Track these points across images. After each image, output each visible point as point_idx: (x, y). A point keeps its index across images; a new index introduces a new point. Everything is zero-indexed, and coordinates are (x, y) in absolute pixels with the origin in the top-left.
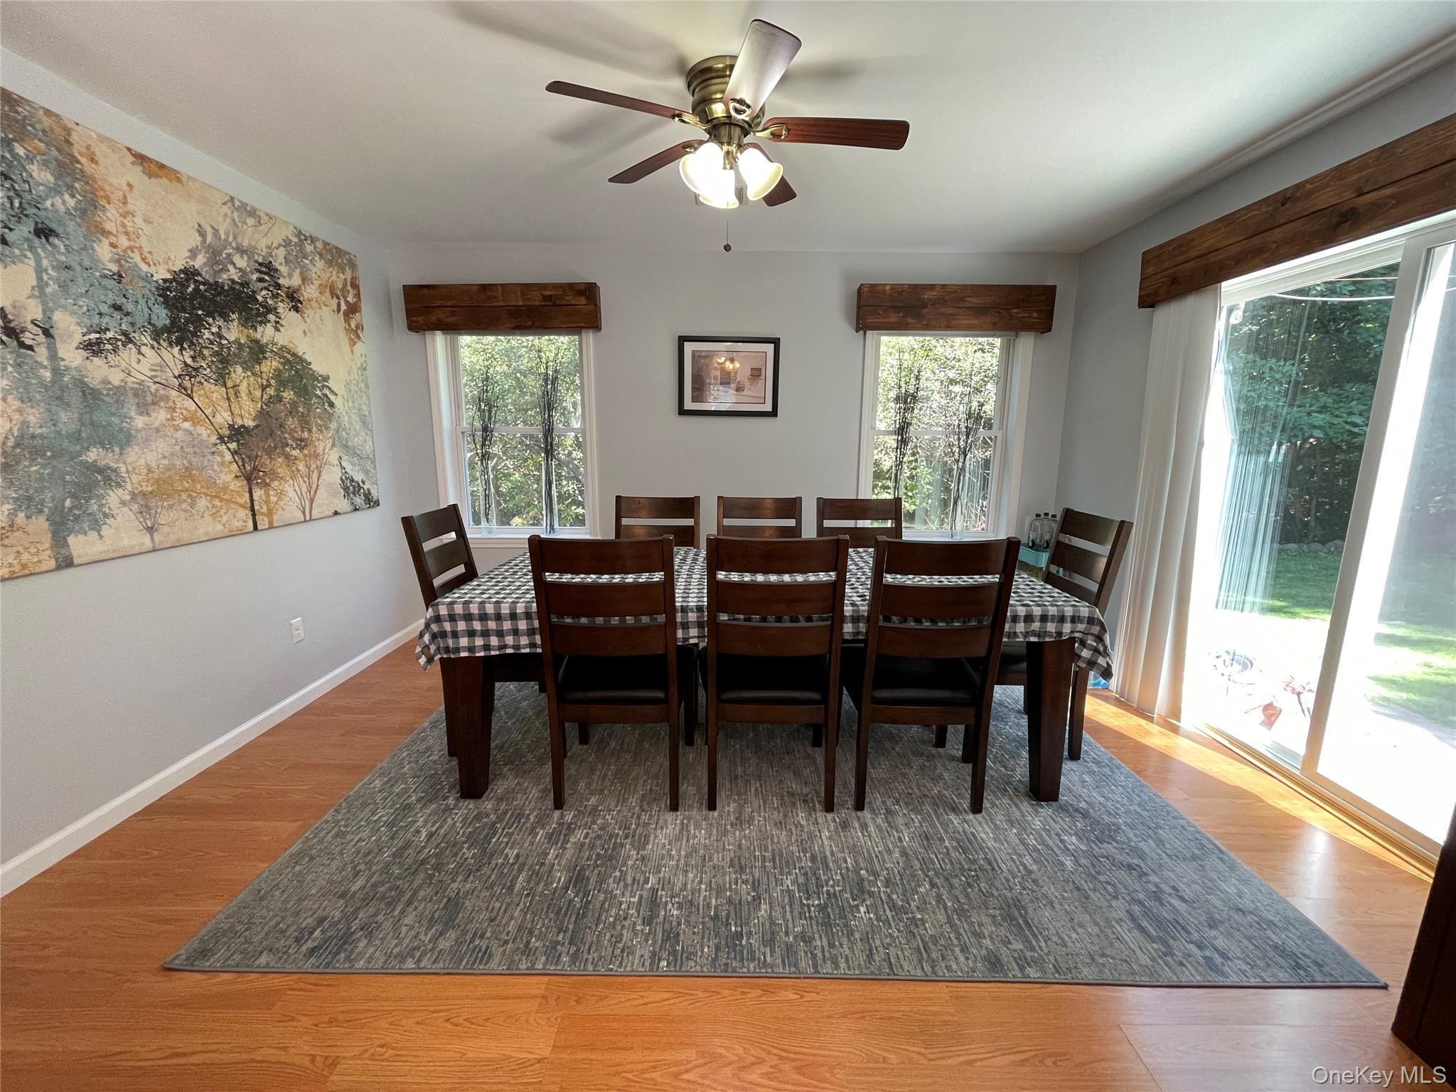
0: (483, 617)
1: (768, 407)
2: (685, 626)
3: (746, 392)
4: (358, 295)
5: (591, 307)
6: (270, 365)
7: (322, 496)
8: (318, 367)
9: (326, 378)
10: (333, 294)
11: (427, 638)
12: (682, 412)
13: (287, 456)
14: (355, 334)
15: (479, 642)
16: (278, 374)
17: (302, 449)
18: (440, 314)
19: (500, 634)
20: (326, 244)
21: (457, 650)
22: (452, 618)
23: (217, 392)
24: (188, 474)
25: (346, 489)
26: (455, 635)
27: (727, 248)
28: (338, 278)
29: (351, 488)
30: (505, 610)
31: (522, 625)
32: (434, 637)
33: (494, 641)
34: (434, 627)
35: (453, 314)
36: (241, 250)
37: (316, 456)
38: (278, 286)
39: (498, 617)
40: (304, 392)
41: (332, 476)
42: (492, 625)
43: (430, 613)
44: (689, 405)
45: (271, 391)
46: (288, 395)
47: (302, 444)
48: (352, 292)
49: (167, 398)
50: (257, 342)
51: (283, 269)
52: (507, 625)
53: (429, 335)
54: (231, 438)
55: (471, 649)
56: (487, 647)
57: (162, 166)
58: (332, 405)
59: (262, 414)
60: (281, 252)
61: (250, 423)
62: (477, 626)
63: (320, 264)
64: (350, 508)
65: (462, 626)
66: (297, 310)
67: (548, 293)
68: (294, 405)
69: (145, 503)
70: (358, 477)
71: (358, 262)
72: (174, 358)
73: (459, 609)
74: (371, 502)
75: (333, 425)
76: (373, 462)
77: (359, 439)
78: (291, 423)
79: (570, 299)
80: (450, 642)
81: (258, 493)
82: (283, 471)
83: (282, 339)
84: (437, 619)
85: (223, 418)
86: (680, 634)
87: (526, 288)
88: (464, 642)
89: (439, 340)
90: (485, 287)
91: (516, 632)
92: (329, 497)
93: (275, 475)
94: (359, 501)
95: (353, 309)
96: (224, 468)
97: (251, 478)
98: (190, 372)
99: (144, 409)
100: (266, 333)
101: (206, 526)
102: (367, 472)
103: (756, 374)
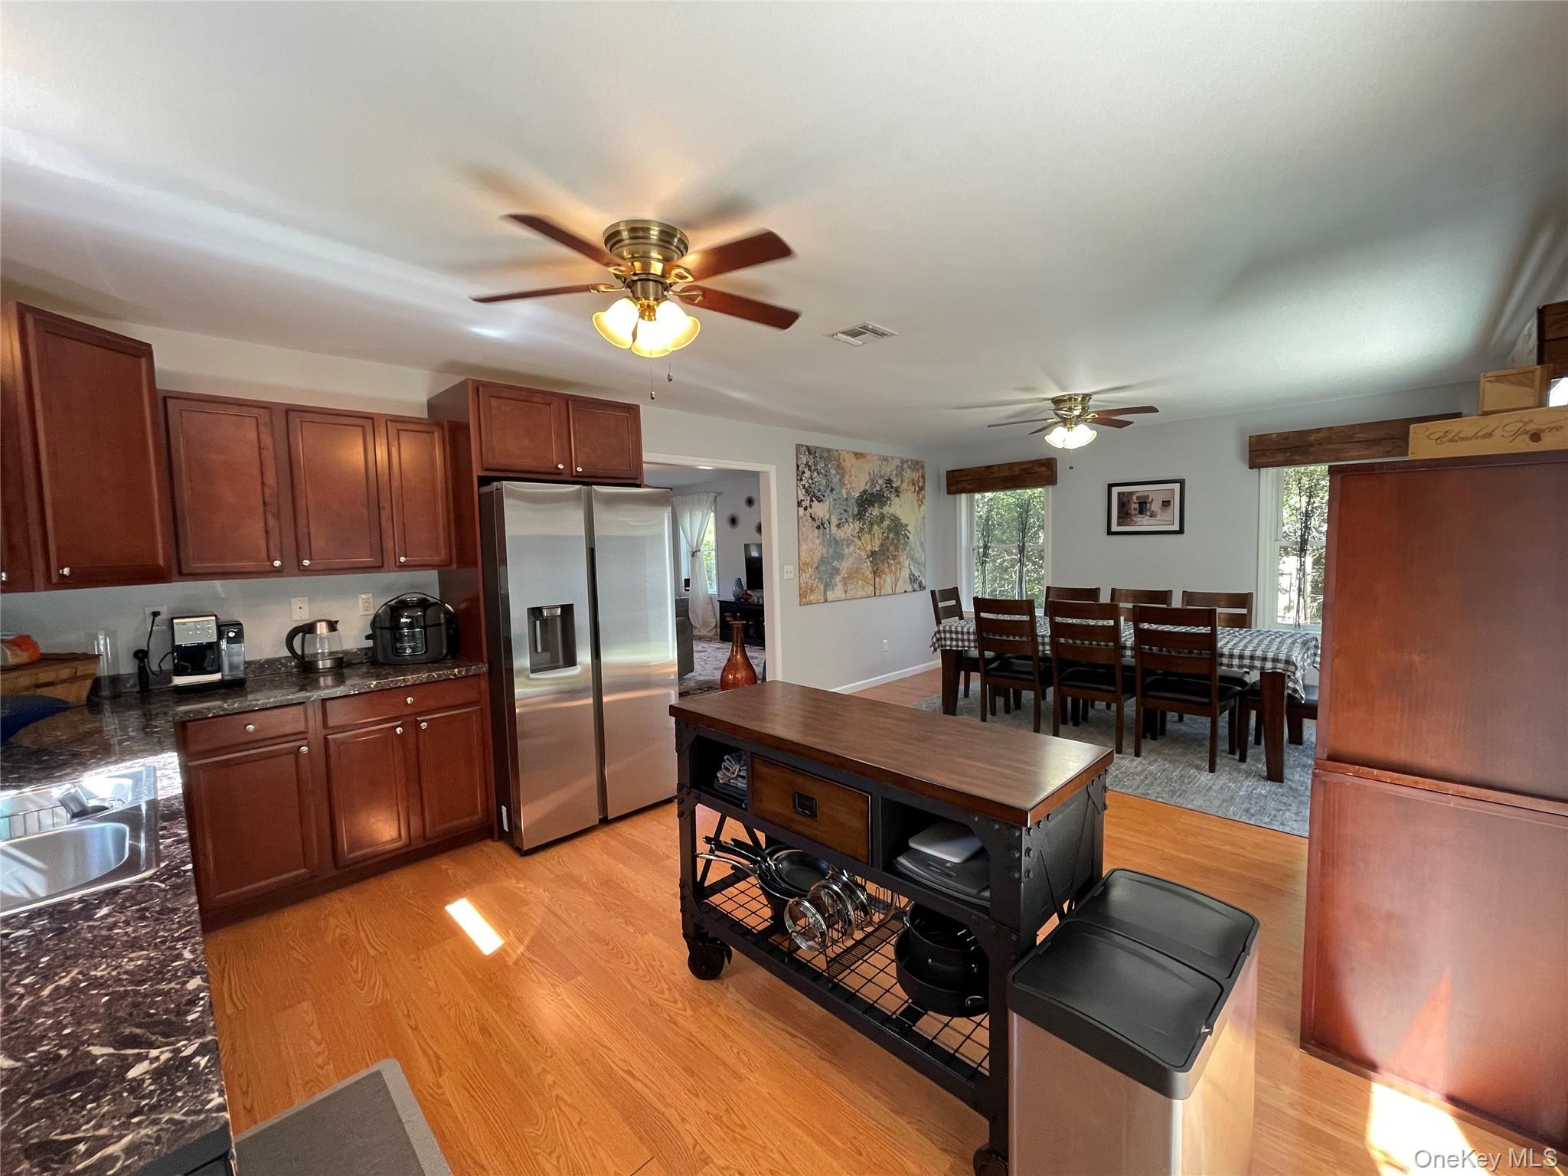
0: (957, 633)
1: (1176, 527)
2: (1044, 644)
3: (1158, 518)
4: (924, 482)
5: (1049, 473)
6: (886, 523)
7: (900, 583)
8: (904, 521)
9: (907, 526)
10: (914, 484)
11: (934, 639)
12: (1110, 533)
13: (888, 563)
14: (921, 502)
15: (954, 643)
16: (889, 527)
17: (894, 559)
18: (964, 485)
19: (963, 640)
20: (912, 461)
21: (946, 646)
22: (945, 632)
23: (867, 537)
24: (857, 571)
25: (911, 580)
26: (945, 639)
27: (1071, 468)
28: (915, 475)
29: (913, 579)
30: (965, 630)
31: (972, 637)
32: (938, 640)
33: (960, 644)
34: (938, 635)
35: (970, 484)
36: (880, 477)
37: (900, 563)
38: (892, 487)
39: (962, 633)
40: (897, 533)
41: (906, 573)
42: (960, 636)
43: (936, 629)
44: (1115, 528)
45: (885, 535)
46: (891, 535)
47: (894, 557)
48: (921, 480)
49: (853, 541)
50: (882, 514)
51: (894, 479)
52: (966, 637)
53: (958, 496)
54: (871, 556)
55: (951, 646)
56: (957, 646)
57: (861, 454)
58: (908, 538)
59: (882, 545)
60: (894, 473)
61: (877, 549)
62: (954, 636)
63: (909, 471)
64: (911, 590)
65: (948, 635)
66: (898, 496)
67: (1023, 467)
68: (893, 539)
69: (845, 581)
70: (917, 574)
71: (926, 465)
72: (858, 525)
73: (947, 628)
74: (922, 587)
75: (908, 548)
76: (924, 566)
77: (919, 555)
78: (892, 548)
79: (1036, 469)
80: (943, 642)
81: (877, 579)
82: (886, 570)
83: (891, 511)
84: (939, 632)
85: (869, 548)
86: (1041, 648)
87: (1011, 465)
88: (948, 642)
89: (964, 497)
90: (988, 467)
91: (969, 640)
92: (904, 584)
93: (883, 572)
94: (916, 586)
95: (922, 489)
96: (867, 569)
97: (875, 573)
98: (861, 530)
99: (848, 546)
100: (886, 509)
101: (861, 593)
102: (921, 572)
103: (1166, 504)
